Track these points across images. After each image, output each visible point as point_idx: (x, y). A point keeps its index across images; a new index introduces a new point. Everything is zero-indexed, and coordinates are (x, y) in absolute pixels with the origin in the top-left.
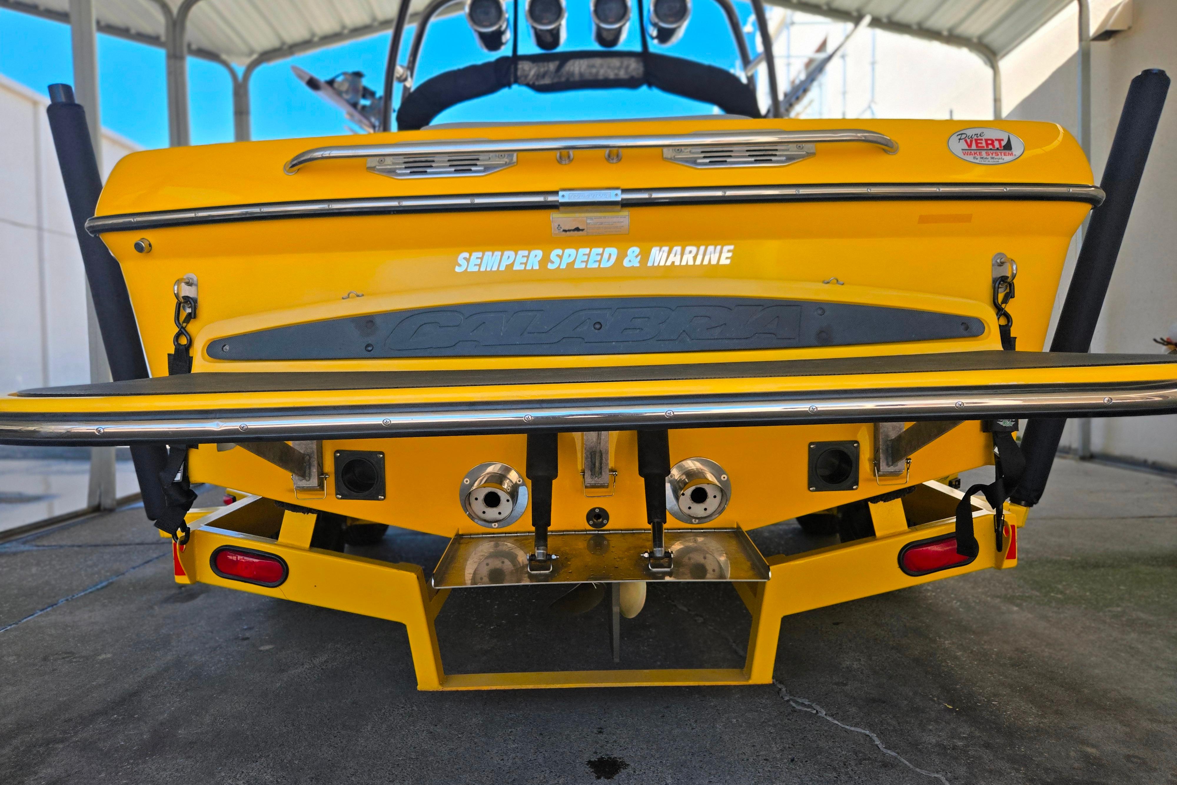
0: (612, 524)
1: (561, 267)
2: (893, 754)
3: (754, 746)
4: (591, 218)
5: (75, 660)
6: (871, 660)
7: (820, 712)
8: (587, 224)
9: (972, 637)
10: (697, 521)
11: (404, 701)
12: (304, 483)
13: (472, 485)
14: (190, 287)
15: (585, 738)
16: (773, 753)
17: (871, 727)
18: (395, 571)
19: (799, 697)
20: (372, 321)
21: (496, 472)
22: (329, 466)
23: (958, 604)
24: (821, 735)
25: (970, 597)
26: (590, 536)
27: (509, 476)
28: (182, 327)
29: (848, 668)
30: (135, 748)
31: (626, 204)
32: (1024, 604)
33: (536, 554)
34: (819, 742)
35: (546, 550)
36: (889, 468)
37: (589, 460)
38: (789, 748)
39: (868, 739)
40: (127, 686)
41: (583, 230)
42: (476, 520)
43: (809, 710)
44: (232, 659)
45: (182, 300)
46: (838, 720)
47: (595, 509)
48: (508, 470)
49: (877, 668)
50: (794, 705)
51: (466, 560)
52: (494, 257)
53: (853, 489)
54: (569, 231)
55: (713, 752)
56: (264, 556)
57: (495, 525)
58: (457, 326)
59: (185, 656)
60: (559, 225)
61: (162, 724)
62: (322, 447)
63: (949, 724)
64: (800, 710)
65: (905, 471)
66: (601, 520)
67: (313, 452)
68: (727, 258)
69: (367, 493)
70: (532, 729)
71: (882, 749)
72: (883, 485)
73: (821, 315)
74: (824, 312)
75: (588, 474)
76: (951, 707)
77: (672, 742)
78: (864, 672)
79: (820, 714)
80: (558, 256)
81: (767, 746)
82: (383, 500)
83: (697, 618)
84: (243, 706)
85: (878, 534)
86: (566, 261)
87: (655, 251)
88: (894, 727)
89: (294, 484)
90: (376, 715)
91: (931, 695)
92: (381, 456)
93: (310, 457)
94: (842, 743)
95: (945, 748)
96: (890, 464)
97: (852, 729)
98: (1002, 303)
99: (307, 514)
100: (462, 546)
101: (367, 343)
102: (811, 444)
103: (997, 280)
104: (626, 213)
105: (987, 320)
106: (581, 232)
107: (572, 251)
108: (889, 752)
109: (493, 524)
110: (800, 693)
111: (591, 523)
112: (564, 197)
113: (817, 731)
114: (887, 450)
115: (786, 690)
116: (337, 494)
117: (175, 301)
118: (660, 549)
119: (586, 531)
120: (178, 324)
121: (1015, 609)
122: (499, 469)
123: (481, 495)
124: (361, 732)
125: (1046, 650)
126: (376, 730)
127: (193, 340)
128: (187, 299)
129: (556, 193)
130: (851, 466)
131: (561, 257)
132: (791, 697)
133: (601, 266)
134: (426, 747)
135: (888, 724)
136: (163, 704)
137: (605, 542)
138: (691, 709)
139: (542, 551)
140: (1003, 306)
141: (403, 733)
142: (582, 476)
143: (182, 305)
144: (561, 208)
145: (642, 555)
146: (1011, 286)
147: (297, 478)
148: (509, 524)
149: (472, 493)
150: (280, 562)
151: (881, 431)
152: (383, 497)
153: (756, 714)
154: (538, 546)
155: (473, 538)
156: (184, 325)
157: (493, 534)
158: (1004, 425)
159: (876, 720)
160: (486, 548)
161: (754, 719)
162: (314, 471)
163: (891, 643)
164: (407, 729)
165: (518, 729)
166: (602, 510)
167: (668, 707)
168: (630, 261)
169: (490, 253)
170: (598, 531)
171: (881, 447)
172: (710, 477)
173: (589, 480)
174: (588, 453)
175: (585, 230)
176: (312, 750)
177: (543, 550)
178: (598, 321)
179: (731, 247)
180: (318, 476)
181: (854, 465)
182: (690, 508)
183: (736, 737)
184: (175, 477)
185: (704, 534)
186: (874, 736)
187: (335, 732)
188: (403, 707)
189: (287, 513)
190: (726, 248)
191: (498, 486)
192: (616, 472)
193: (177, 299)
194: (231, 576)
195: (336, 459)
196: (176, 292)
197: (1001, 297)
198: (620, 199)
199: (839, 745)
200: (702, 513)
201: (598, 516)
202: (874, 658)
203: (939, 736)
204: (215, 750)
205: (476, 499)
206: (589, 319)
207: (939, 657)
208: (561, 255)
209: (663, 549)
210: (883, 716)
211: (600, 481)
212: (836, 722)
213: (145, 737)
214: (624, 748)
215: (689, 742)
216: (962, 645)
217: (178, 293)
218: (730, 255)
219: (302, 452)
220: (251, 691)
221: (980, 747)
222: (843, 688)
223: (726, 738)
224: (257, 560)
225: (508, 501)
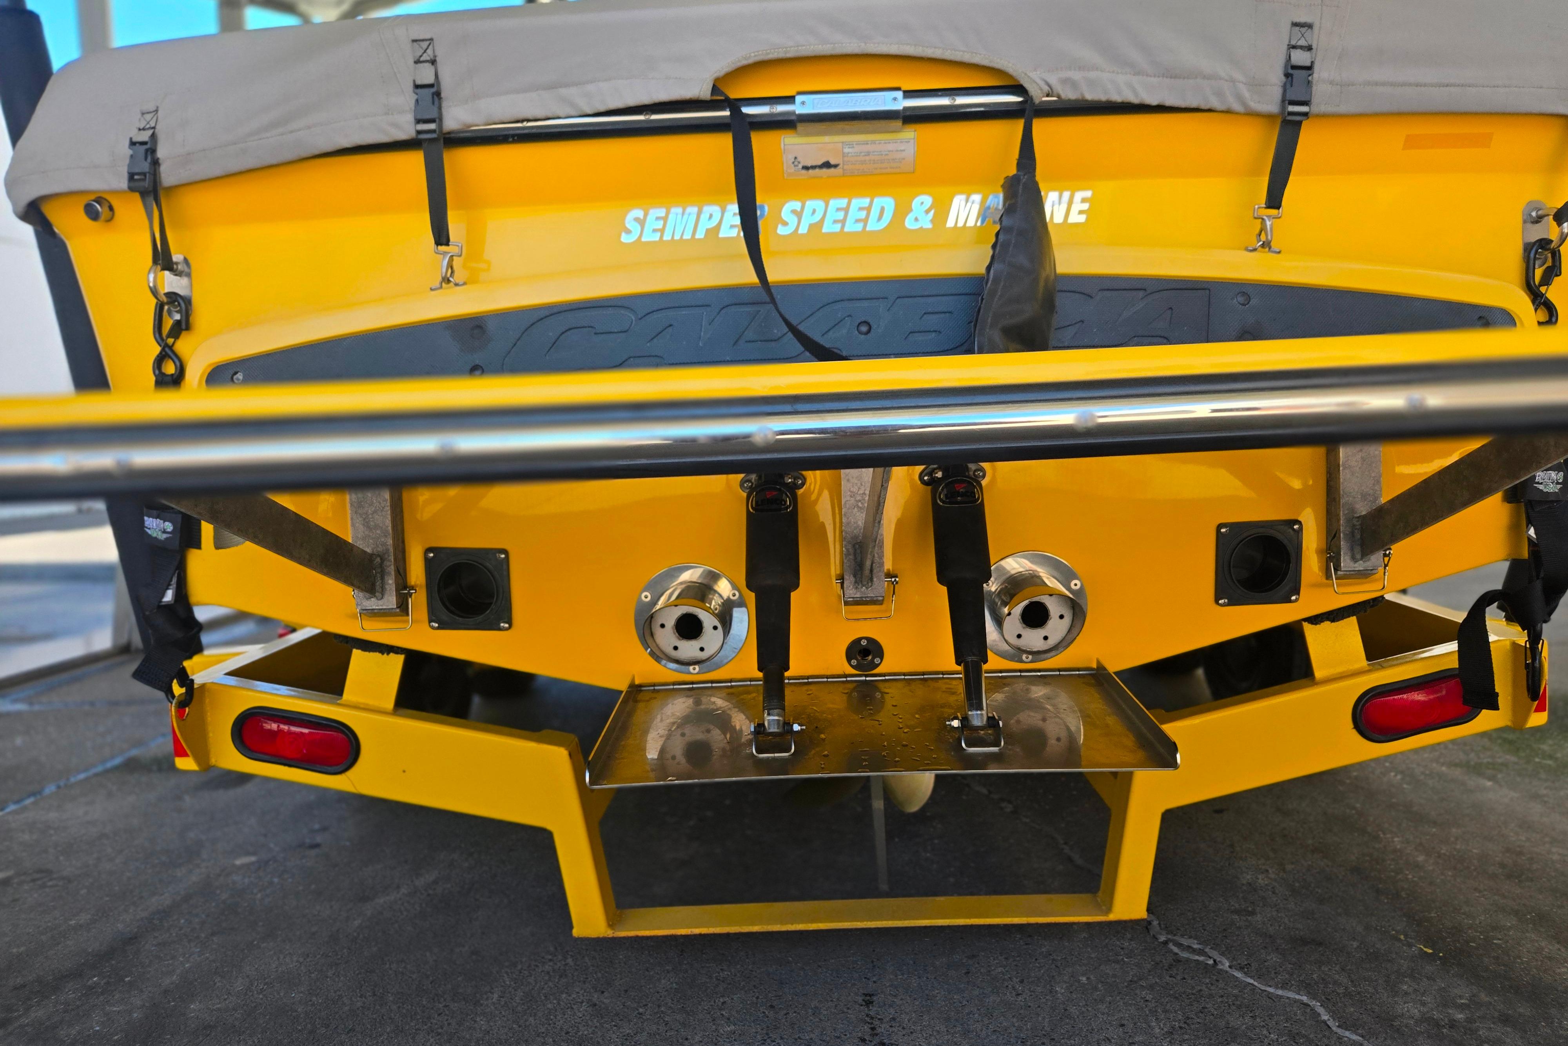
0: (888, 665)
1: (800, 231)
2: (1355, 1037)
3: (1123, 1025)
4: (850, 145)
5: (50, 883)
6: (1284, 870)
7: (1220, 962)
8: (844, 155)
9: (1434, 830)
10: (1030, 657)
11: (552, 949)
12: (373, 604)
13: (654, 602)
14: (178, 278)
15: (843, 1012)
16: (1156, 1038)
17: (1307, 987)
18: (532, 745)
19: (1182, 936)
20: (479, 327)
21: (695, 580)
22: (417, 573)
23: (1399, 777)
24: (1229, 1005)
25: (1414, 766)
26: (851, 686)
27: (716, 588)
28: (167, 345)
29: (1250, 884)
30: (116, 1037)
31: (911, 118)
32: (1499, 776)
33: (766, 724)
34: (1228, 1017)
35: (784, 716)
36: (1356, 565)
37: (851, 557)
38: (1181, 1028)
39: (1308, 1010)
40: (120, 926)
41: (836, 166)
42: (664, 662)
43: (1201, 958)
44: (290, 880)
45: (165, 299)
46: (1251, 977)
47: (860, 639)
48: (714, 577)
49: (1297, 884)
50: (1175, 949)
51: (646, 732)
52: (686, 217)
53: (1290, 601)
54: (814, 167)
55: (1055, 1036)
56: (319, 724)
57: (694, 669)
58: (625, 332)
59: (219, 875)
60: (796, 158)
61: (166, 992)
62: (403, 542)
63: (1434, 980)
64: (1188, 960)
65: (1381, 569)
66: (870, 658)
67: (388, 550)
68: (1081, 212)
69: (480, 618)
70: (757, 998)
71: (1334, 1029)
72: (1343, 593)
73: (1243, 305)
74: (1249, 299)
75: (849, 580)
76: (1431, 951)
77: (986, 1021)
78: (1277, 891)
79: (1220, 967)
80: (794, 212)
81: (1144, 1025)
82: (507, 629)
83: (1003, 805)
84: (297, 961)
85: (1318, 674)
86: (807, 220)
87: (958, 201)
88: (1346, 988)
89: (357, 605)
90: (507, 973)
91: (1393, 930)
92: (503, 556)
93: (382, 560)
94: (1267, 1018)
95: (1438, 1025)
96: (1358, 556)
97: (1280, 992)
98: (1541, 285)
99: (388, 654)
100: (641, 705)
101: (473, 364)
102: (1220, 526)
103: (1532, 249)
104: (910, 133)
105: (1518, 313)
106: (832, 170)
107: (817, 204)
108: (1347, 1034)
109: (691, 668)
110: (1182, 929)
111: (854, 662)
112: (804, 106)
113: (1222, 996)
114: (1352, 533)
115: (1159, 924)
116: (430, 621)
117: (154, 301)
118: (979, 712)
119: (846, 676)
120: (159, 340)
121: (1489, 784)
122: (700, 577)
123: (671, 618)
124: (482, 1005)
125: (1554, 850)
126: (506, 1003)
127: (184, 364)
128: (173, 297)
129: (790, 99)
130: (1289, 562)
131: (799, 214)
132: (1169, 937)
133: (868, 229)
134: (586, 1033)
135: (1335, 983)
136: (173, 958)
137: (878, 695)
138: (1011, 960)
139: (776, 718)
140: (1543, 289)
141: (550, 1006)
142: (839, 585)
143: (166, 307)
144: (800, 127)
145: (947, 723)
146: (1556, 255)
147: (361, 594)
148: (718, 667)
149: (656, 617)
150: (343, 732)
151: (1342, 501)
152: (507, 625)
153: (1117, 966)
154: (769, 708)
155: (658, 691)
156: (170, 341)
157: (692, 683)
158: (1545, 490)
159: (1315, 976)
160: (679, 707)
161: (1114, 976)
162: (391, 582)
163: (1310, 842)
164: (556, 999)
165: (735, 997)
166: (871, 640)
167: (974, 956)
168: (916, 219)
169: (679, 210)
170: (866, 676)
171: (1342, 529)
172: (1052, 583)
173: (852, 592)
174: (850, 547)
175: (841, 166)
176: (400, 1038)
177: (778, 715)
178: (863, 319)
179: (1088, 194)
180: (397, 590)
181: (1293, 560)
182: (1019, 636)
183: (1090, 1009)
184: (163, 595)
185: (1044, 679)
186: (1316, 1005)
187: (441, 1006)
188: (550, 960)
189: (356, 653)
190: (1079, 195)
191: (700, 604)
192: (896, 577)
193: (156, 297)
194: (266, 757)
195: (428, 562)
196: (151, 285)
197: (1539, 273)
198: (901, 108)
199: (1262, 1024)
200: (1040, 645)
201: (865, 652)
202: (1289, 867)
203: (1424, 1004)
204: (244, 1040)
205: (663, 626)
206: (849, 316)
207: (1390, 865)
208: (799, 209)
209: (984, 712)
210: (1325, 968)
211: (870, 593)
212: (1251, 981)
213: (135, 1015)
214: (909, 1031)
215: (1015, 1020)
216: (1421, 844)
217: (155, 286)
218: (1086, 206)
219: (369, 550)
220: (314, 934)
221: (1494, 1023)
222: (1249, 918)
223: (1073, 1010)
224: (306, 731)
225: (715, 628)
